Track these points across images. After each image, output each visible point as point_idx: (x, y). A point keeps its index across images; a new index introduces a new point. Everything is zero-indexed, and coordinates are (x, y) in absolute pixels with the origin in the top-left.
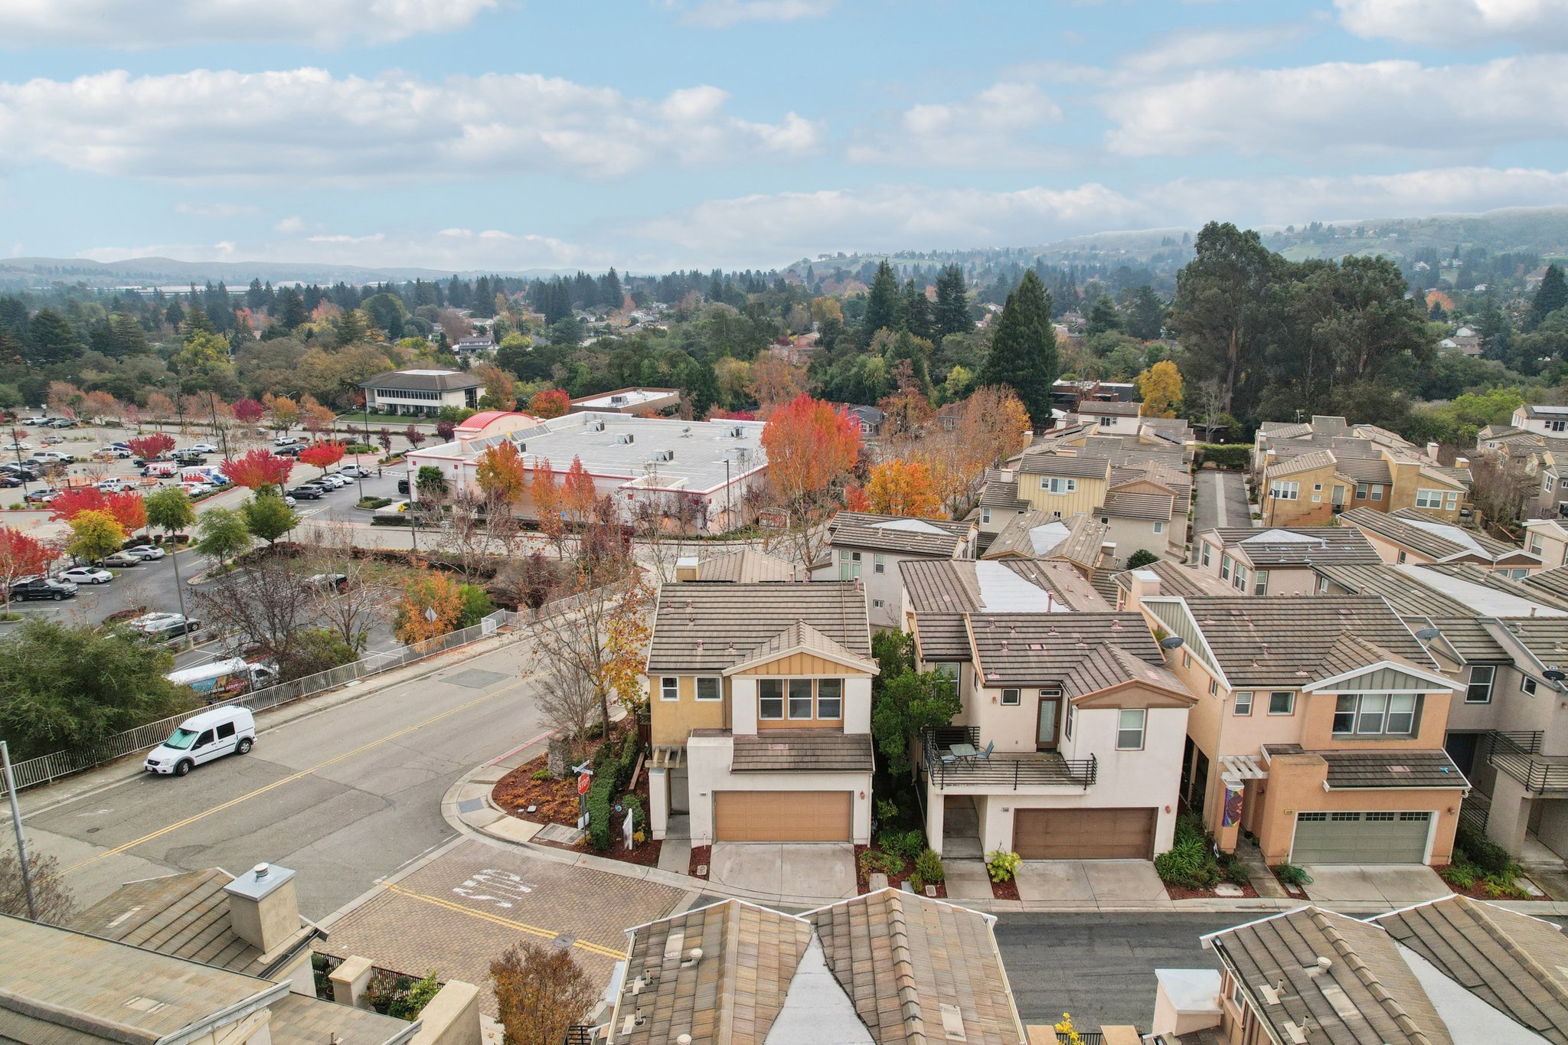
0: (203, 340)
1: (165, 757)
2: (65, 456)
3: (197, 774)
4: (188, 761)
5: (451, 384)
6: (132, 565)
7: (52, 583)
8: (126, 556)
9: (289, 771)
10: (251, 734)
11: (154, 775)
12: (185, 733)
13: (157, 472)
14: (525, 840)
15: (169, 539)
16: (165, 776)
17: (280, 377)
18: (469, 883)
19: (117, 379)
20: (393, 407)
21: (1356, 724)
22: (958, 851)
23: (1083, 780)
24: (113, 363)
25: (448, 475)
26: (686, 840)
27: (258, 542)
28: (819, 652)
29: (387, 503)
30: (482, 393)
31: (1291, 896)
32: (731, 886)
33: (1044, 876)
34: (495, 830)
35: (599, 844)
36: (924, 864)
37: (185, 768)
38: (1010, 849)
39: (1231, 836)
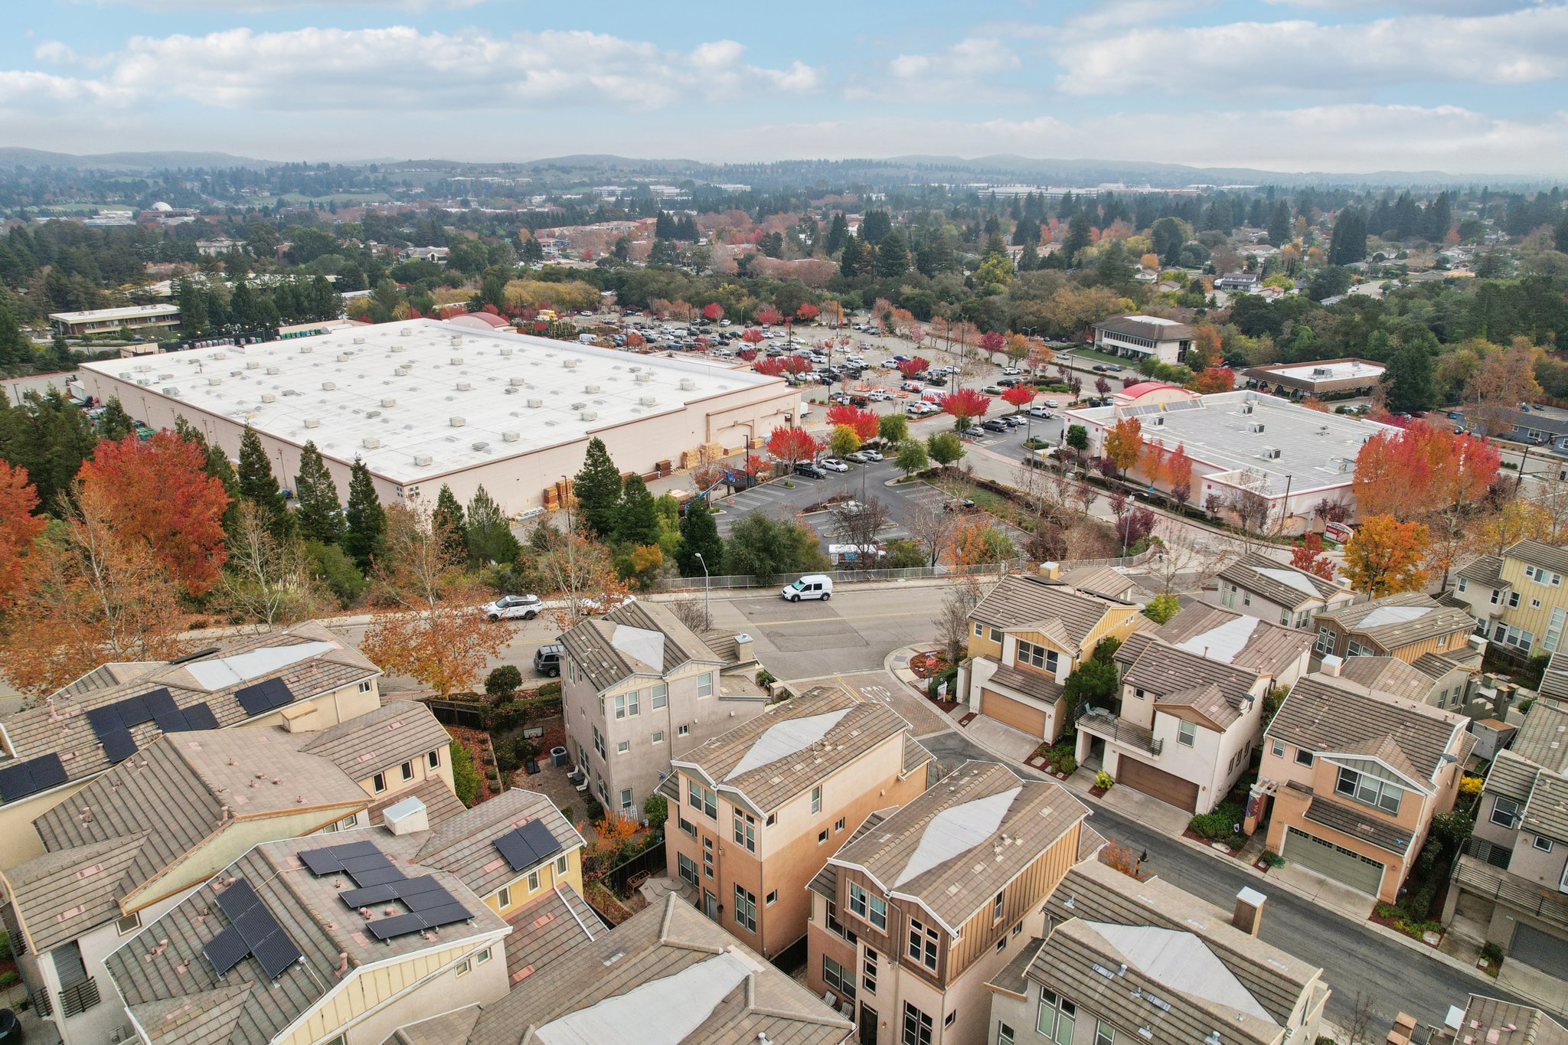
0: (995, 261)
1: (790, 591)
2: (864, 364)
3: (800, 603)
4: (798, 596)
5: (1167, 334)
6: (861, 462)
7: (815, 467)
8: (860, 456)
9: (837, 615)
10: (830, 592)
11: (784, 599)
12: (801, 583)
13: (911, 388)
14: (906, 681)
15: (890, 448)
16: (787, 600)
17: (1035, 308)
18: (869, 689)
19: (923, 295)
20: (1115, 349)
21: (1357, 792)
22: (1092, 765)
23: (1155, 751)
24: (925, 279)
25: (1089, 436)
26: (968, 708)
27: (934, 464)
28: (1047, 634)
29: (1046, 446)
30: (1193, 348)
31: (1256, 866)
32: (971, 733)
33: (1125, 796)
34: (899, 672)
35: (932, 694)
36: (1064, 761)
37: (796, 599)
38: (1114, 773)
39: (1250, 824)
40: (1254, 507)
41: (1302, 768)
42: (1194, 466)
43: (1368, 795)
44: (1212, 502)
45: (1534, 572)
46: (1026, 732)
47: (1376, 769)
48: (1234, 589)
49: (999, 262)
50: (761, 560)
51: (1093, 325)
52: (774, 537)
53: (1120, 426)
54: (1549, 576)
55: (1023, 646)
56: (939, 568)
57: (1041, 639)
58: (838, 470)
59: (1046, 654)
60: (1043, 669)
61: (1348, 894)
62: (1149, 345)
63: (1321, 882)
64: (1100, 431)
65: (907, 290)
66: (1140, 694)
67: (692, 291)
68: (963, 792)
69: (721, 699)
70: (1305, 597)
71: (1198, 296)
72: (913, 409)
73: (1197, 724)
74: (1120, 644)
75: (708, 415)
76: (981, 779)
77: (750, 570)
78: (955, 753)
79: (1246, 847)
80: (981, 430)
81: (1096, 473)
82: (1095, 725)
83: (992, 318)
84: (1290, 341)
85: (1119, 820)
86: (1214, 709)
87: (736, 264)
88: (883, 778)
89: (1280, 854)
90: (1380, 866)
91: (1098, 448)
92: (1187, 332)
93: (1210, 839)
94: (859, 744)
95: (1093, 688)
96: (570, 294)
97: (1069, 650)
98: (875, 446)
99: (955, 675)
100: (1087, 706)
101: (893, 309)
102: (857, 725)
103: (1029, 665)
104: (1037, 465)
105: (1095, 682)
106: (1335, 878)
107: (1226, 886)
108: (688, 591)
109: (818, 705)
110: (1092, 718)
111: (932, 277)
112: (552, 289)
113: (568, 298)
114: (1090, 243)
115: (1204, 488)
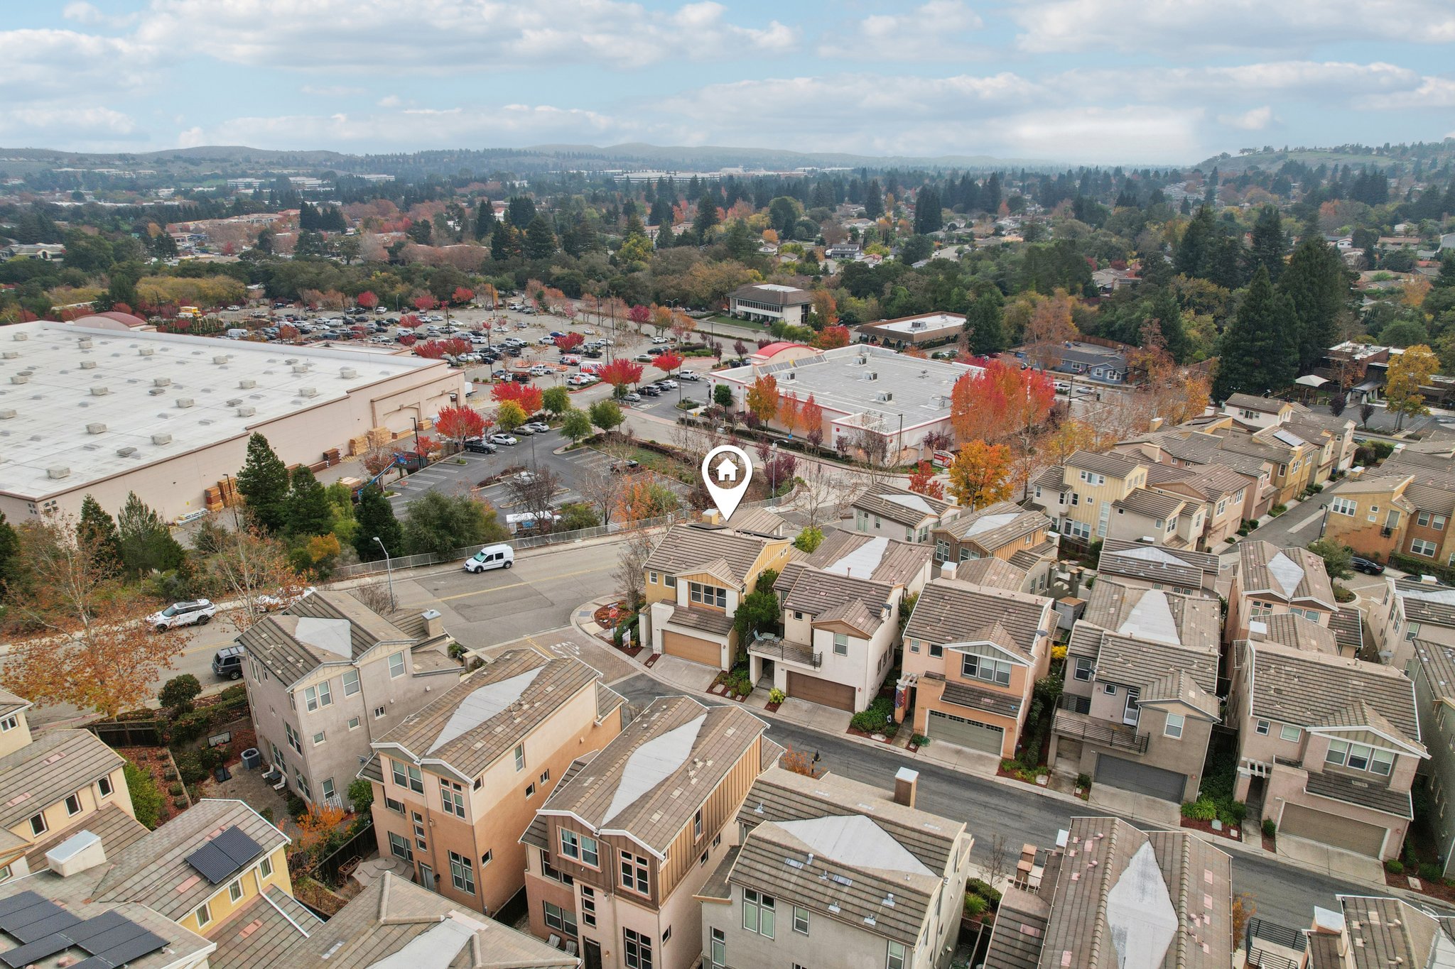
0: (635, 241)
1: (472, 563)
2: (522, 342)
3: (484, 574)
4: (481, 567)
5: (791, 300)
6: (529, 434)
7: (485, 443)
8: (528, 428)
9: (521, 581)
10: (511, 560)
11: (467, 571)
12: (482, 554)
13: (569, 361)
14: (592, 633)
15: (555, 419)
16: (470, 572)
17: (675, 282)
18: (559, 646)
19: (572, 274)
20: (748, 315)
21: (978, 672)
22: (766, 685)
23: (816, 664)
24: (572, 260)
25: (733, 393)
26: (652, 650)
27: (597, 430)
28: (714, 574)
29: (696, 406)
30: (813, 310)
31: (908, 748)
32: (657, 673)
33: (796, 707)
34: (585, 626)
35: (617, 643)
36: (742, 686)
37: (479, 570)
38: (784, 689)
39: (899, 713)
40: (875, 443)
41: (935, 659)
42: (824, 413)
43: (987, 673)
44: (841, 442)
45: (1087, 475)
46: (707, 664)
47: (991, 651)
48: (866, 516)
49: (639, 242)
50: (441, 537)
51: (727, 295)
52: (452, 514)
53: (759, 383)
54: (1096, 477)
55: (694, 587)
56: (612, 526)
57: (709, 579)
58: (507, 444)
59: (715, 592)
60: (714, 606)
61: (980, 758)
62: (776, 310)
63: (958, 752)
64: (742, 389)
65: (556, 270)
66: (799, 616)
67: (344, 281)
68: (655, 727)
69: (414, 676)
70: (923, 515)
71: (813, 265)
72: (573, 381)
73: (848, 635)
74: (778, 574)
75: (372, 401)
76: (670, 713)
77: (431, 548)
78: (644, 693)
79: (898, 734)
80: (637, 396)
81: (742, 426)
82: (764, 648)
83: (638, 293)
84: (891, 300)
85: (793, 728)
86: (860, 620)
87: (386, 252)
88: (581, 726)
89: (926, 734)
90: (1001, 730)
91: (742, 404)
92: (806, 297)
93: (868, 732)
94: (555, 699)
95: (759, 617)
96: (212, 289)
97: (735, 585)
98: (541, 418)
99: (637, 622)
100: (756, 633)
101: (545, 289)
102: (551, 681)
103: (702, 603)
104: (691, 423)
105: (760, 610)
106: (968, 746)
107: (887, 770)
108: (369, 576)
109: (512, 668)
110: (761, 643)
111: (579, 258)
112: (192, 284)
113: (211, 293)
114: (717, 222)
115: (834, 432)
